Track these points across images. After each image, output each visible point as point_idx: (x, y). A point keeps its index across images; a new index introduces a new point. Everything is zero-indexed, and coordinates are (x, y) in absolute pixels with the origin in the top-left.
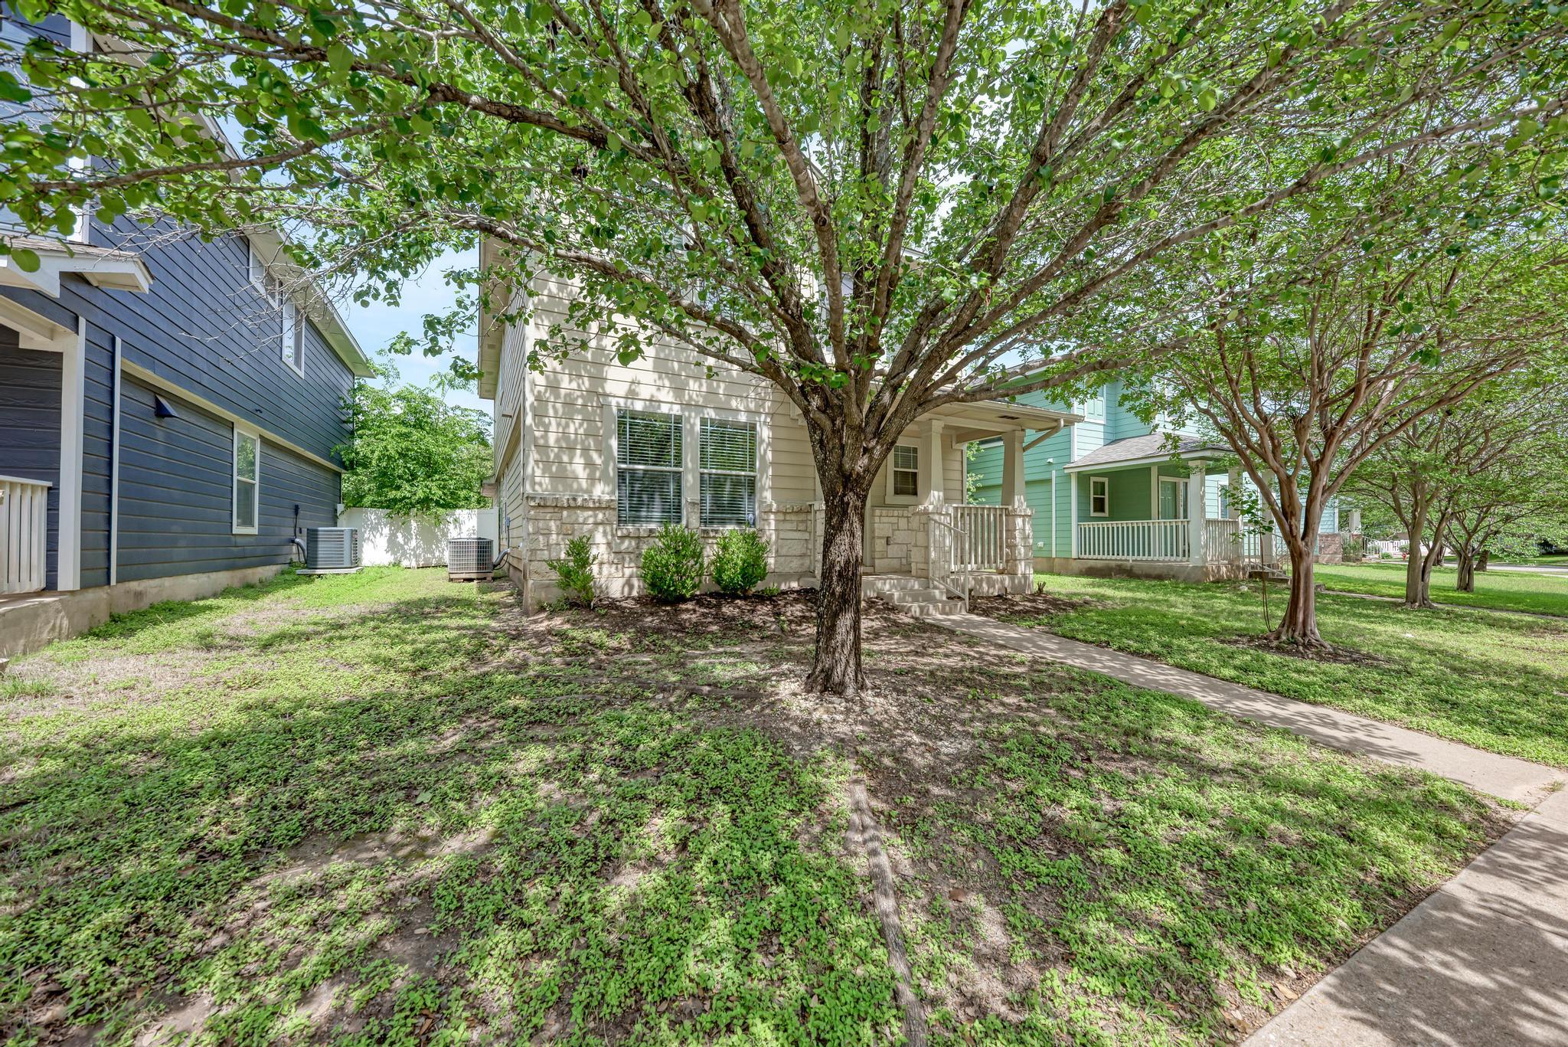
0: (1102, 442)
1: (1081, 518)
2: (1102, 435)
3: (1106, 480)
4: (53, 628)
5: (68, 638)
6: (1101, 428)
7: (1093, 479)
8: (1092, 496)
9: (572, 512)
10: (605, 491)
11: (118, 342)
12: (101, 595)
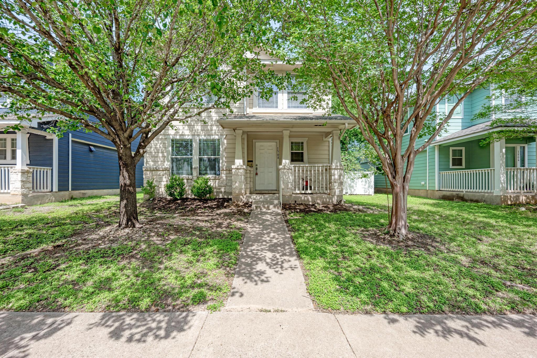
0: (460, 128)
1: (440, 169)
2: (460, 124)
3: (463, 149)
4: (50, 199)
5: (54, 202)
6: (460, 121)
7: (451, 149)
8: (451, 157)
9: (155, 172)
10: (167, 164)
11: (70, 135)
12: (66, 193)
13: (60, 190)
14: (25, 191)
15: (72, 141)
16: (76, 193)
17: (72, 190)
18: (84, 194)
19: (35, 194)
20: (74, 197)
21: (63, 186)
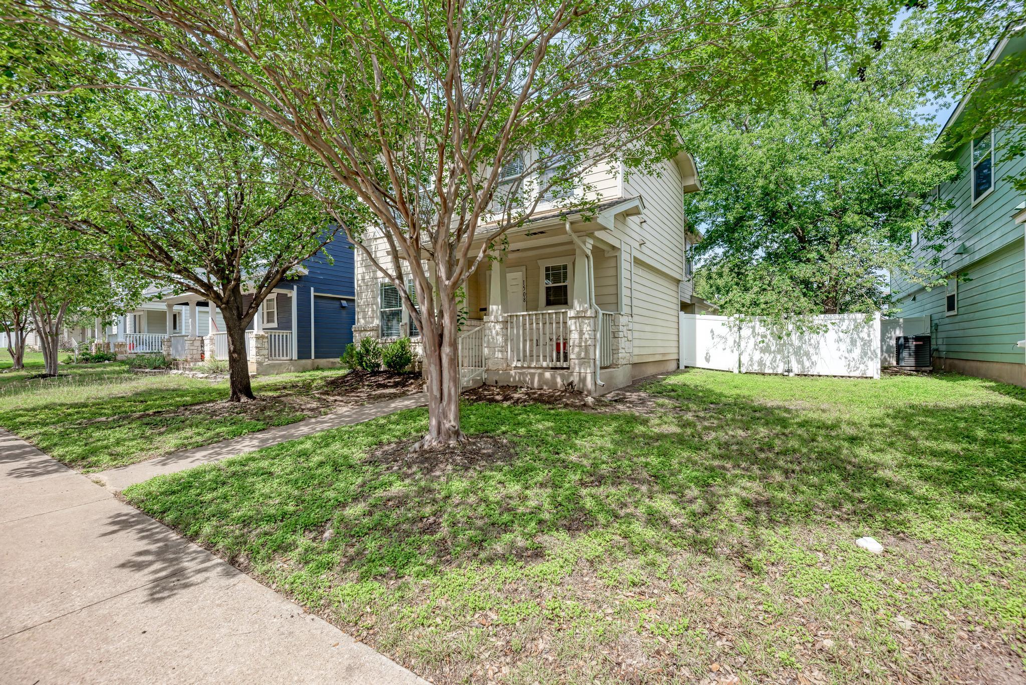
10: (377, 322)
11: (312, 289)
12: (308, 362)
13: (300, 358)
14: (260, 359)
15: (315, 296)
16: (322, 362)
17: (316, 357)
18: (333, 363)
19: (270, 362)
20: (321, 366)
21: (303, 353)
